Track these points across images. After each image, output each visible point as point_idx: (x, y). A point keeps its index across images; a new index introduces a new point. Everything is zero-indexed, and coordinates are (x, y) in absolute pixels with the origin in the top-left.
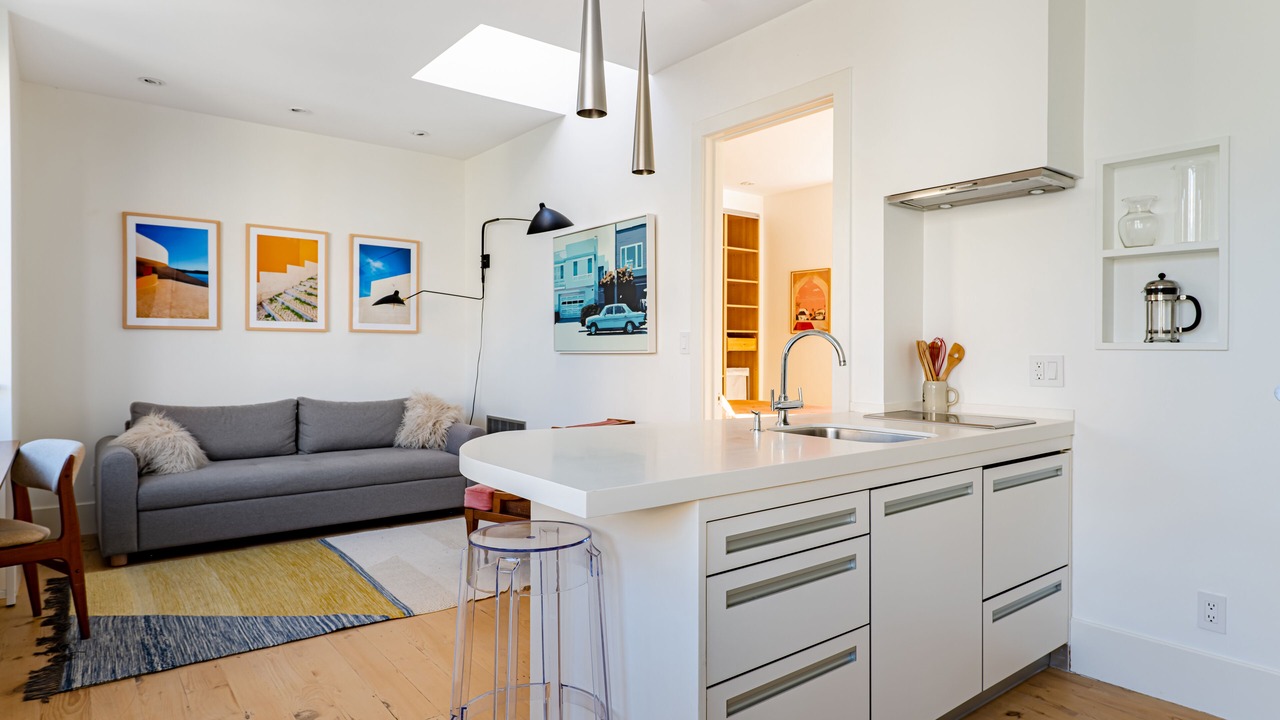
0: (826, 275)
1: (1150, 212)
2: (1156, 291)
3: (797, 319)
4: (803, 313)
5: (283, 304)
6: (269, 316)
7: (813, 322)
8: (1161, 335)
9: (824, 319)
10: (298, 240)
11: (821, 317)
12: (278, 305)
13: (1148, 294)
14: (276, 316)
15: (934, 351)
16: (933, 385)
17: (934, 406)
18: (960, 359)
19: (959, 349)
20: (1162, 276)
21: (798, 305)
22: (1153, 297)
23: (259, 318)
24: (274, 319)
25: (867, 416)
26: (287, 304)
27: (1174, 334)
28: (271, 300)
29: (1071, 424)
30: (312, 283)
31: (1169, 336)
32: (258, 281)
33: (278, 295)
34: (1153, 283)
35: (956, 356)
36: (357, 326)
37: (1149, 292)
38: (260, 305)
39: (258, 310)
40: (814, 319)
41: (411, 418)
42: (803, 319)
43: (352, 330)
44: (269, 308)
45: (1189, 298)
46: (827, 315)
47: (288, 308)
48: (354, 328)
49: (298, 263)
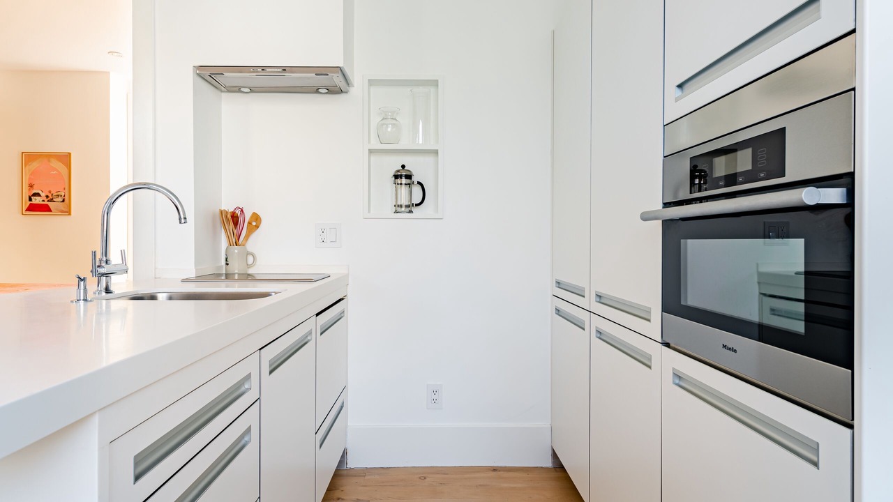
0: (65, 159)
1: (395, 119)
2: (401, 176)
3: (30, 200)
4: (35, 195)
7: (50, 204)
8: (403, 209)
9: (63, 201)
11: (60, 199)
13: (396, 178)
15: (235, 219)
16: (236, 250)
17: (236, 267)
18: (257, 227)
19: (256, 218)
20: (403, 167)
21: (31, 186)
22: (399, 181)
25: (183, 281)
27: (410, 207)
29: (347, 276)
31: (407, 210)
34: (399, 171)
35: (254, 224)
37: (396, 177)
40: (51, 200)
42: (37, 200)
45: (419, 183)
46: (66, 198)
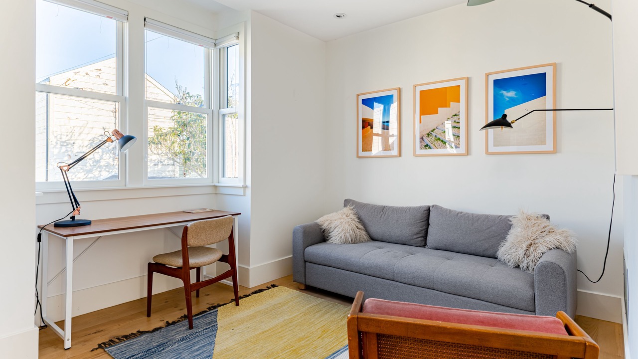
5: (436, 136)
6: (427, 146)
10: (446, 88)
12: (432, 138)
14: (432, 146)
23: (421, 148)
24: (430, 148)
26: (438, 136)
28: (428, 134)
30: (455, 118)
32: (420, 122)
33: (432, 131)
36: (492, 149)
38: (422, 138)
39: (421, 142)
41: (513, 236)
43: (487, 153)
44: (427, 140)
47: (439, 139)
48: (490, 151)
49: (445, 105)
